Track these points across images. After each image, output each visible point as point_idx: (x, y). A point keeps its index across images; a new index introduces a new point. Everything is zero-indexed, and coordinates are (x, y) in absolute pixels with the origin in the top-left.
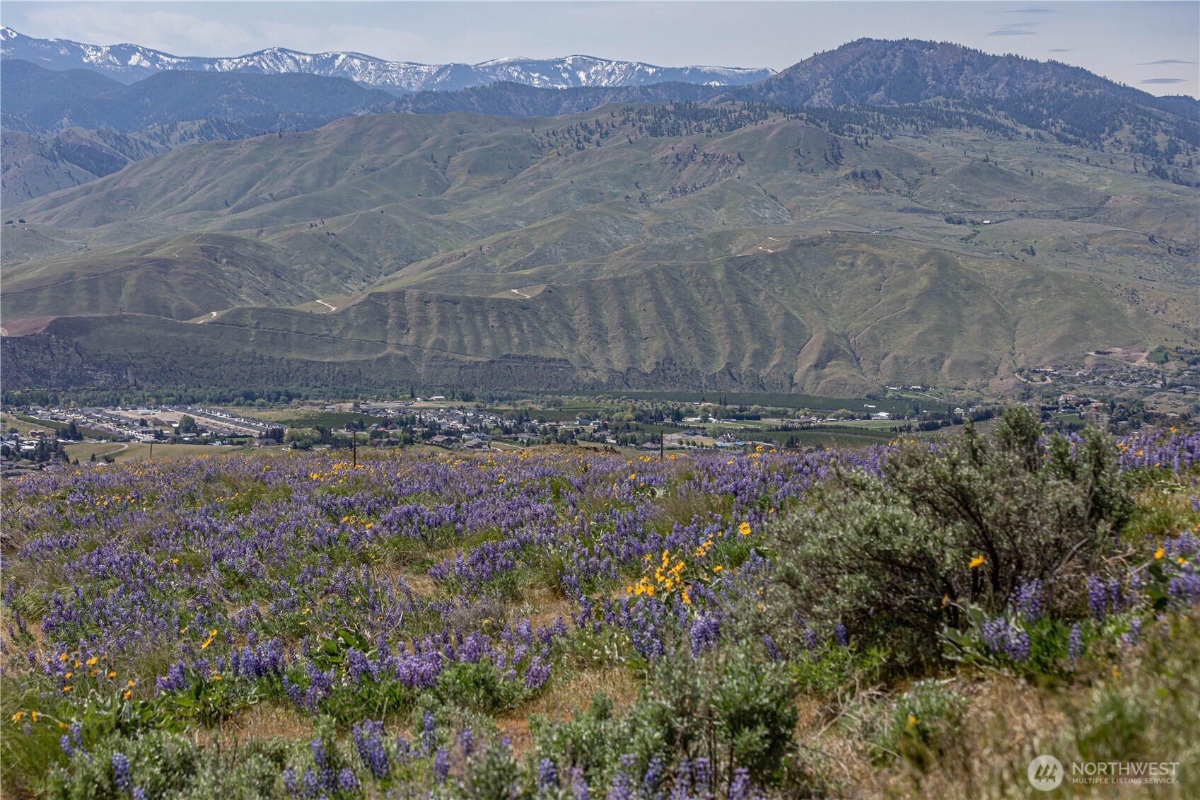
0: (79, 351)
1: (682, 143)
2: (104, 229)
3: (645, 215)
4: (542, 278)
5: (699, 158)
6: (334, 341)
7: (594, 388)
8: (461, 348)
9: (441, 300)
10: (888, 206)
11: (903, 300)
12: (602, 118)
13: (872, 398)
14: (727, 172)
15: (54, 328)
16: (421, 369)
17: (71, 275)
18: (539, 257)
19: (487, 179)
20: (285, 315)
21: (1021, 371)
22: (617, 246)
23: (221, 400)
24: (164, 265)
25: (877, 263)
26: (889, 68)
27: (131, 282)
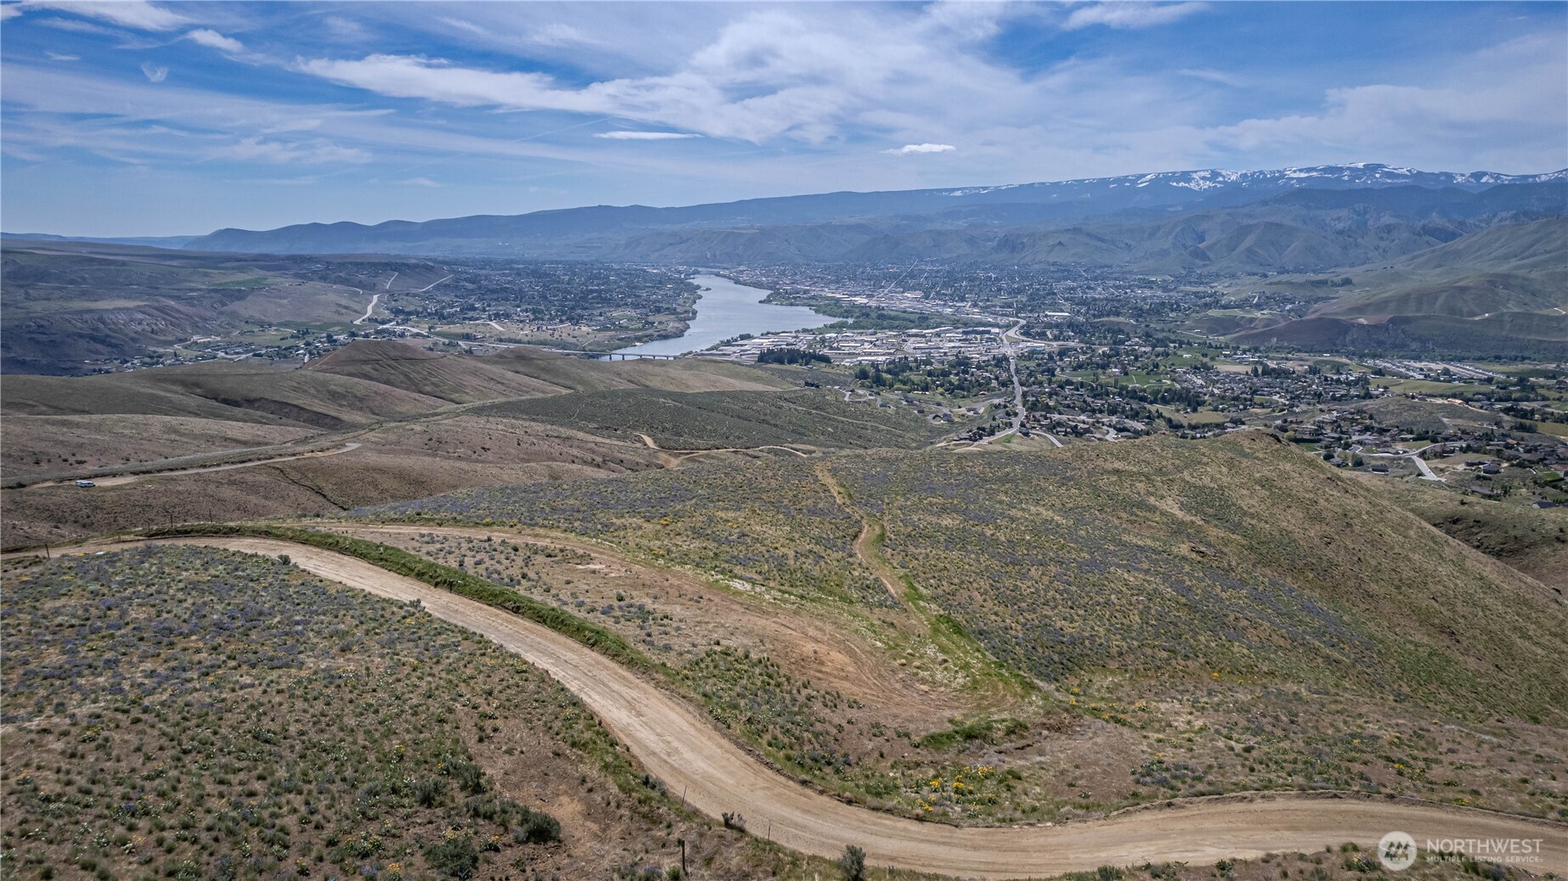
0: (1404, 332)
2: (1438, 270)
6: (1561, 330)
15: (1392, 321)
17: (1409, 295)
20: (1529, 316)
23: (1480, 359)
24: (1463, 290)
27: (1442, 299)
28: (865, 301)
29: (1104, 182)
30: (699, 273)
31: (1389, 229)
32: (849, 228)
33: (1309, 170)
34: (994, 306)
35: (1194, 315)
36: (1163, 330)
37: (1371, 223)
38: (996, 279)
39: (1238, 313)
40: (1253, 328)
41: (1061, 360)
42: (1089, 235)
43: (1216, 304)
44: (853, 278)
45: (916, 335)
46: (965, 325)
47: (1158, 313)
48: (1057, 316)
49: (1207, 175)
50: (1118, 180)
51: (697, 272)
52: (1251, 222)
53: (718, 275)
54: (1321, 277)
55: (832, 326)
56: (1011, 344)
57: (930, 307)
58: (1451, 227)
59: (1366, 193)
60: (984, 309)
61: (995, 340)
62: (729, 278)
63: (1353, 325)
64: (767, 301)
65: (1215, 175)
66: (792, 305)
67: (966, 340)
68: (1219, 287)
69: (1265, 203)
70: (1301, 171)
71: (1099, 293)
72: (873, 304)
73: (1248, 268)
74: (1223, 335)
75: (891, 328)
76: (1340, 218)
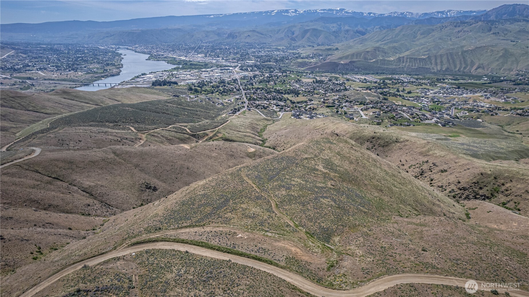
0: (353, 66)
1: (460, 29)
2: (361, 45)
3: (450, 42)
4: (428, 54)
5: (463, 31)
6: (392, 64)
7: (434, 73)
8: (412, 66)
9: (410, 58)
10: (499, 39)
11: (496, 58)
12: (446, 24)
13: (485, 75)
14: (468, 34)
15: (350, 62)
16: (405, 69)
17: (354, 54)
18: (429, 50)
19: (423, 36)
20: (384, 60)
21: (518, 71)
22: (443, 48)
24: (368, 52)
25: (492, 51)
26: (509, 10)
27: (363, 55)
28: (184, 58)
29: (261, 13)
30: (120, 48)
31: (347, 31)
32: (175, 30)
33: (324, 10)
34: (229, 59)
35: (293, 61)
36: (284, 67)
37: (342, 28)
38: (229, 48)
39: (306, 60)
40: (311, 65)
41: (254, 79)
42: (258, 32)
43: (299, 57)
44: (179, 49)
45: (205, 71)
46: (221, 66)
47: (282, 61)
48: (251, 62)
49: (293, 11)
50: (265, 12)
51: (119, 48)
52: (308, 28)
53: (128, 49)
54: (329, 47)
55: (175, 69)
56: (237, 74)
57: (208, 60)
58: (364, 31)
59: (340, 19)
60: (226, 60)
61: (231, 72)
62: (132, 50)
63: (339, 64)
64: (149, 59)
65: (296, 11)
66: (158, 60)
67: (222, 72)
68: (300, 51)
69: (312, 21)
70: (322, 10)
71: (262, 54)
72: (187, 59)
73: (308, 44)
74: (303, 68)
75: (196, 69)
76: (333, 27)
